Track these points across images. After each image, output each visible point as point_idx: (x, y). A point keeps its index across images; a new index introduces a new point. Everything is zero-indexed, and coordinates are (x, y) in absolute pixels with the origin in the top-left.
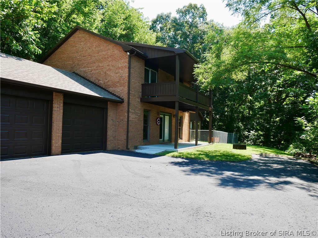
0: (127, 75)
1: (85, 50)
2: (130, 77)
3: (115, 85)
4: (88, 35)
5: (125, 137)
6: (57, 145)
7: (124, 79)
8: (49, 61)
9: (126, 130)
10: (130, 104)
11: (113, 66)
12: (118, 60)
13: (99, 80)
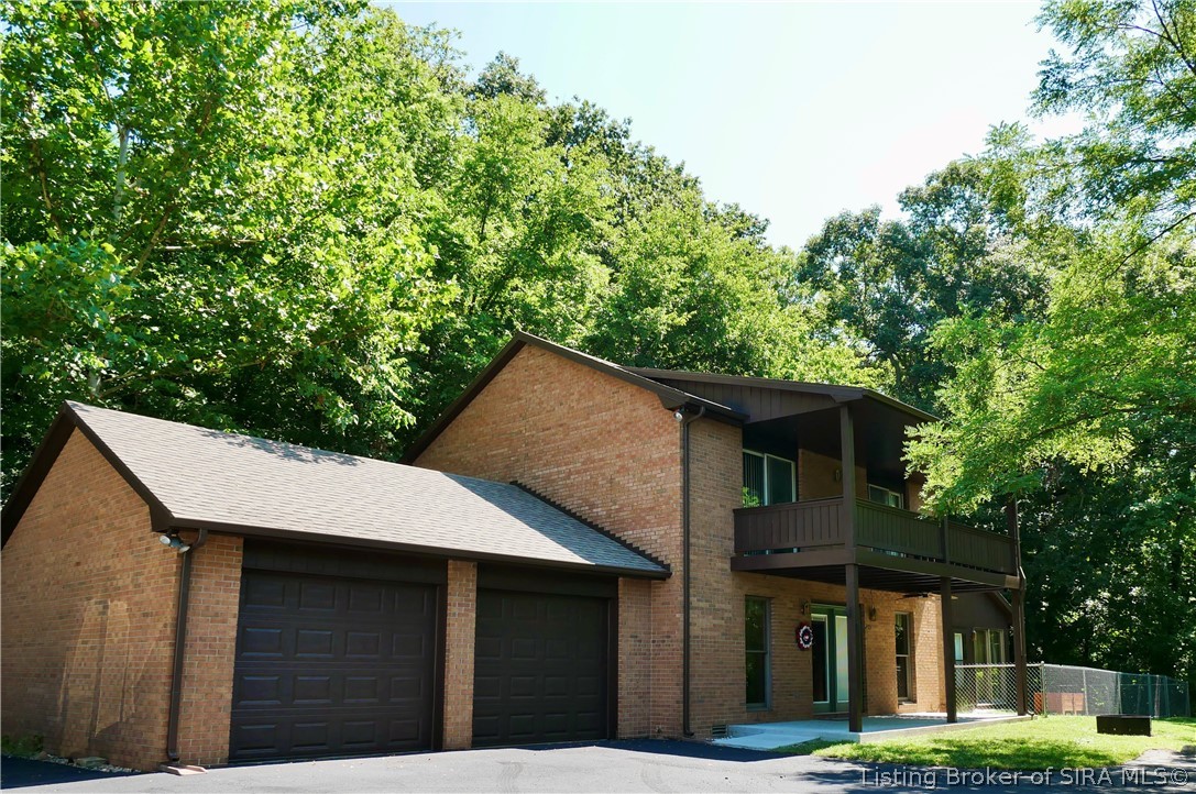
0: (679, 484)
1: (549, 408)
2: (688, 490)
3: (644, 518)
4: (555, 361)
5: (678, 693)
6: (459, 720)
7: (670, 498)
8: (438, 450)
9: (681, 670)
10: (691, 580)
11: (633, 457)
12: (650, 438)
13: (592, 506)
